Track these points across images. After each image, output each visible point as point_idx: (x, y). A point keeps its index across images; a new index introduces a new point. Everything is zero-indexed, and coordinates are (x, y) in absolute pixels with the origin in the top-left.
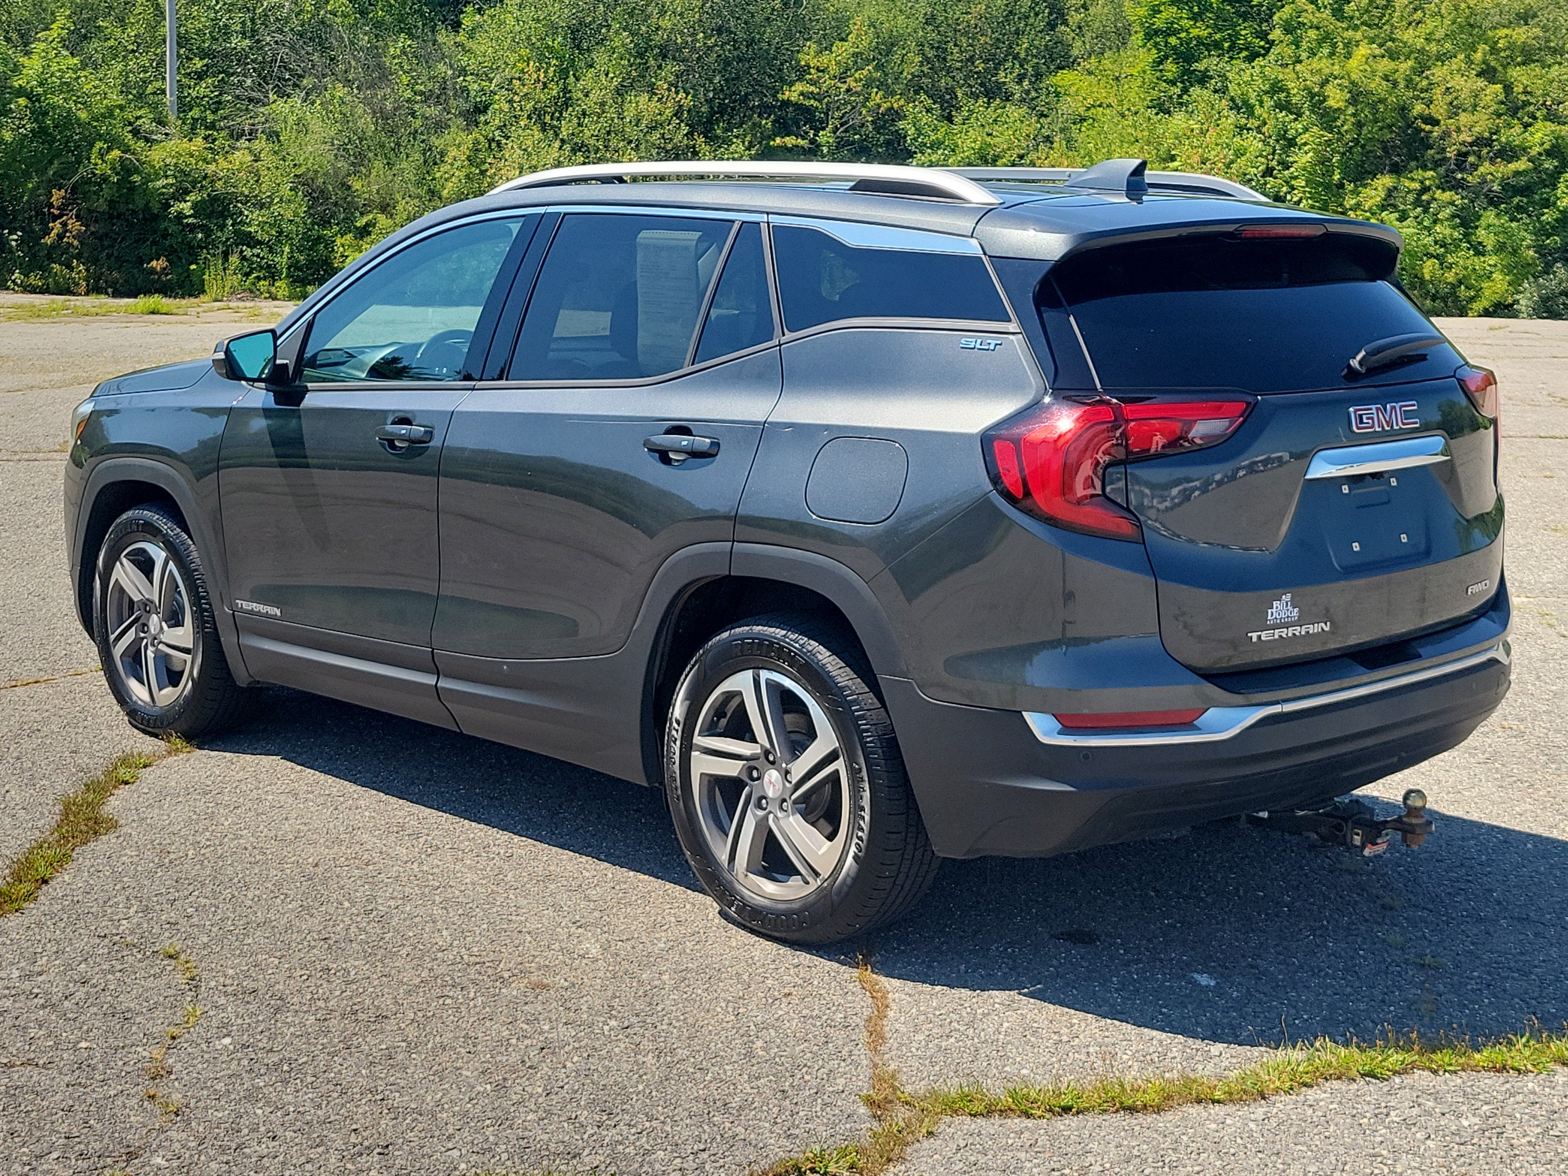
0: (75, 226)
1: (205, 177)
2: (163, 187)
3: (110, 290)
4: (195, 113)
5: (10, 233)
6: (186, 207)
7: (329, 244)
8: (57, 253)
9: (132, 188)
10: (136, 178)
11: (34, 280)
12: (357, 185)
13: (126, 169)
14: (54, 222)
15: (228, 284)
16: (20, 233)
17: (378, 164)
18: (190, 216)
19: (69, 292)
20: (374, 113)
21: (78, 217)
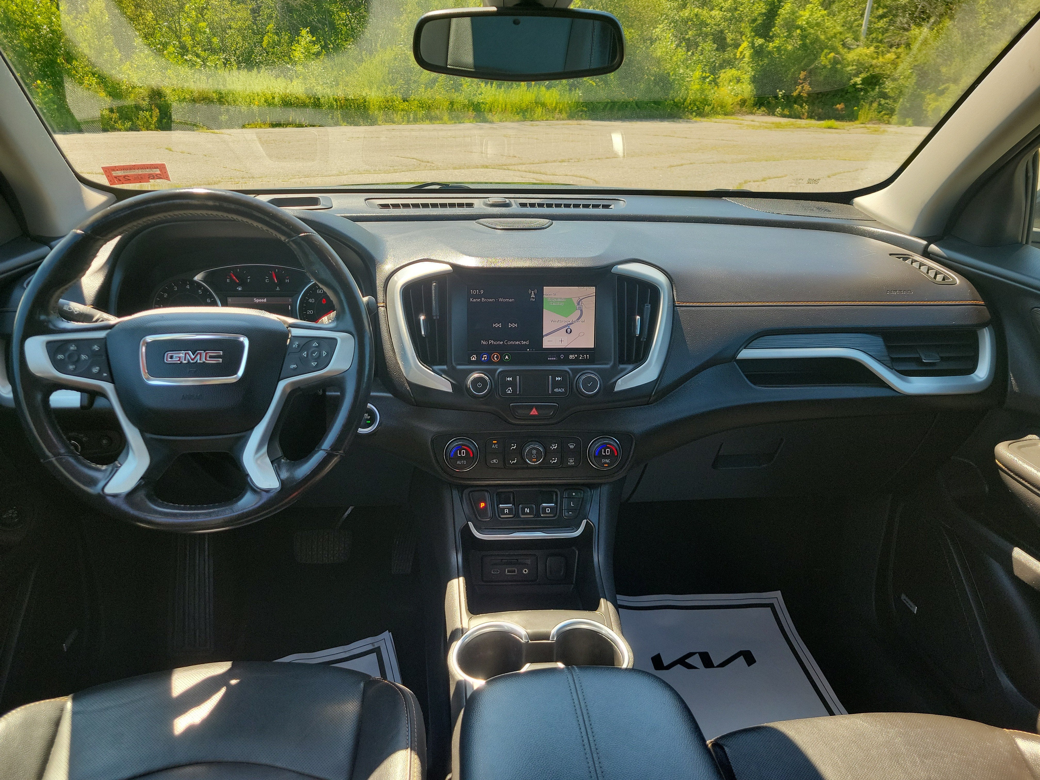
0: (807, 88)
1: (871, 66)
2: (851, 70)
3: (816, 118)
4: (874, 35)
5: (779, 91)
6: (858, 80)
7: (923, 98)
8: (798, 100)
9: (836, 71)
10: (839, 66)
11: (786, 112)
12: (944, 70)
13: (835, 62)
14: (798, 86)
15: (870, 116)
16: (783, 91)
17: (957, 60)
18: (860, 84)
19: (800, 118)
20: (962, 34)
21: (810, 84)
